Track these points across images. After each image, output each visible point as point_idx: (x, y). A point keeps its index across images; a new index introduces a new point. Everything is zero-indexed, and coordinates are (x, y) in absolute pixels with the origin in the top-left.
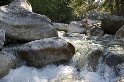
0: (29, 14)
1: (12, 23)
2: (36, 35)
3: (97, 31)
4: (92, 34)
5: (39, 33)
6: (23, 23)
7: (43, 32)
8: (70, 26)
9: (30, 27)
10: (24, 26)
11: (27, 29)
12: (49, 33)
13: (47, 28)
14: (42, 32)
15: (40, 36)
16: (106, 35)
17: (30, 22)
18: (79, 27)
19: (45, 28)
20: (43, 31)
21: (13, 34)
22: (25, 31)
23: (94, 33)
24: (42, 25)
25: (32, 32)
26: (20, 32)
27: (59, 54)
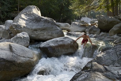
0: (42, 20)
1: (31, 27)
2: (48, 35)
3: (94, 30)
4: (91, 33)
5: (50, 34)
6: (39, 27)
7: (53, 33)
8: (72, 26)
9: (44, 30)
10: (39, 29)
11: (42, 31)
12: (57, 33)
13: (56, 29)
14: (52, 33)
15: (51, 36)
16: (102, 33)
17: (43, 26)
18: (80, 27)
19: (54, 30)
20: (53, 32)
21: (32, 35)
22: (41, 33)
23: (92, 32)
24: (52, 28)
25: (45, 33)
26: (37, 34)
27: (68, 48)
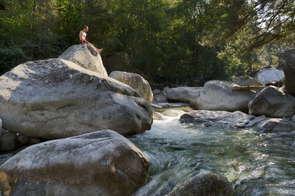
0: (71, 76)
1: (25, 98)
2: (82, 124)
5: (86, 118)
6: (53, 98)
7: (96, 116)
8: (204, 92)
9: (70, 105)
10: (52, 104)
11: (60, 110)
12: (110, 117)
13: (107, 104)
14: (93, 117)
15: (90, 126)
17: (69, 93)
19: (102, 106)
20: (98, 113)
21: (24, 124)
22: (57, 115)
24: (96, 98)
25: (71, 118)
26: (42, 118)
